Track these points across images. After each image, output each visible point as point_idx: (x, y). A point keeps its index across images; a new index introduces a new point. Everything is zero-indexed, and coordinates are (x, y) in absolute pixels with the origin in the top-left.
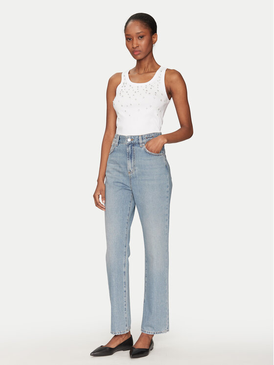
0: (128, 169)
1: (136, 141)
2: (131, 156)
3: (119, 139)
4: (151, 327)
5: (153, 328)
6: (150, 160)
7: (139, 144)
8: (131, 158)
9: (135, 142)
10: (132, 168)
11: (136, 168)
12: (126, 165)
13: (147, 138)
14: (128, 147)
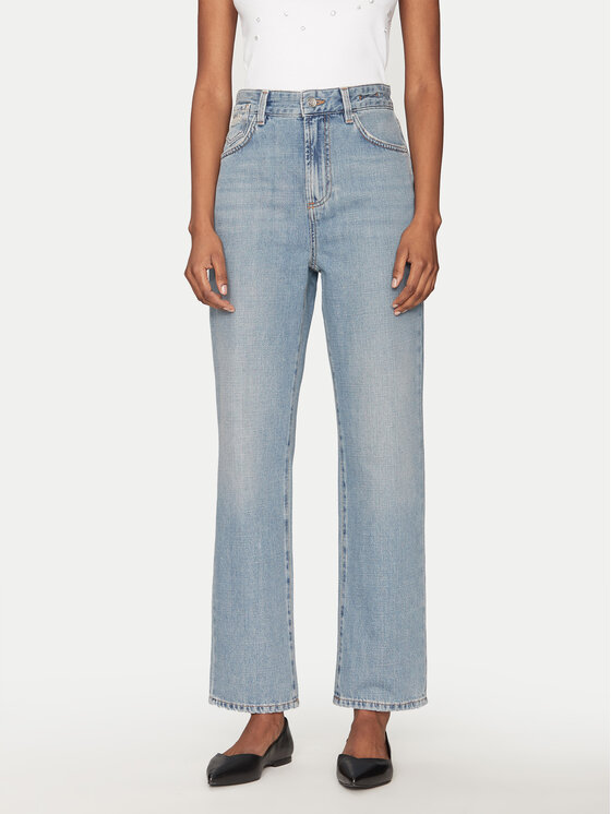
0: (309, 194)
1: (331, 105)
2: (316, 152)
3: (268, 104)
4: (382, 686)
5: (389, 689)
6: (378, 161)
7: (342, 112)
8: (317, 158)
9: (327, 110)
10: (321, 188)
11: (336, 189)
12: (302, 183)
13: (362, 97)
14: (309, 124)
